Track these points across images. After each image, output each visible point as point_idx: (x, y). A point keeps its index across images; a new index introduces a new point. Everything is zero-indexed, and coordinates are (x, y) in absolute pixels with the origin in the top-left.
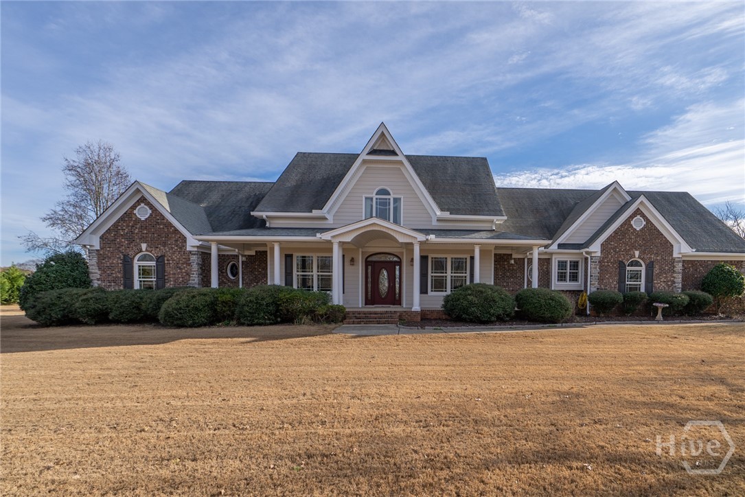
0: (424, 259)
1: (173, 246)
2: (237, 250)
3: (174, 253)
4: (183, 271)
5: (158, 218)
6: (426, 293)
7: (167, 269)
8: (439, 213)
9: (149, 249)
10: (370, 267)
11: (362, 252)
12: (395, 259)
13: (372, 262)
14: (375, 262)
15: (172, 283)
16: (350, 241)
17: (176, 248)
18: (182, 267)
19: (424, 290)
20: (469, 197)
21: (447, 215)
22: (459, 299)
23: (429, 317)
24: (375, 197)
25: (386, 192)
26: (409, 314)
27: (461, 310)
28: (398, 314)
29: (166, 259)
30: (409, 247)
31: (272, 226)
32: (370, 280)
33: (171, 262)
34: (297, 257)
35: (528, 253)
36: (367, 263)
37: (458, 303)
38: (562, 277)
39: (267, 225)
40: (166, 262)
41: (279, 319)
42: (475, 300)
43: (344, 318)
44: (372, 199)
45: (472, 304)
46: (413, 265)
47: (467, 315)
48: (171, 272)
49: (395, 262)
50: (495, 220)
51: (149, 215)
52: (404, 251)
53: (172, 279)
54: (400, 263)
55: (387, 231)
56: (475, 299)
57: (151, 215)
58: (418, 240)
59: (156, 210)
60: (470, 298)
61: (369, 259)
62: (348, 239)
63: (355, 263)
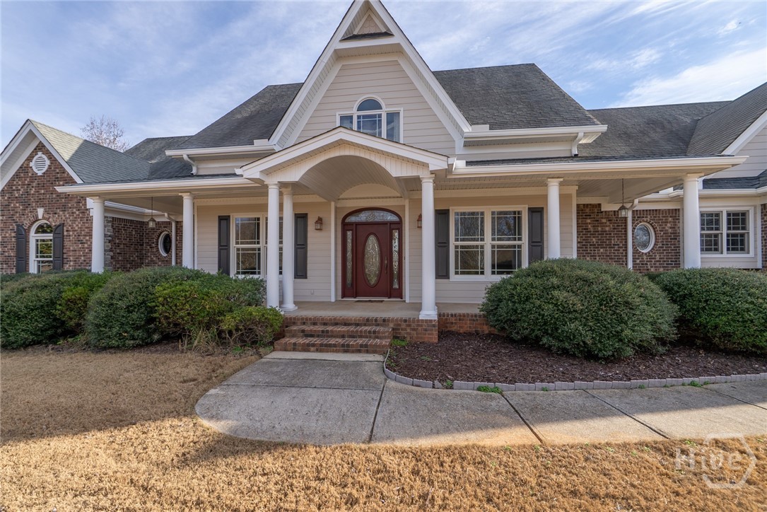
0: (442, 215)
1: (75, 210)
2: (166, 214)
3: (74, 221)
4: (86, 246)
5: (58, 171)
6: (447, 276)
7: (66, 243)
8: (467, 129)
9: (47, 216)
10: (349, 234)
11: (336, 208)
12: (390, 218)
13: (351, 224)
14: (357, 224)
15: (72, 263)
16: (297, 179)
17: (77, 213)
18: (84, 241)
19: (442, 272)
20: (520, 106)
21: (483, 131)
22: (528, 299)
23: (454, 328)
24: (355, 113)
25: (373, 104)
26: (413, 325)
27: (536, 324)
28: (391, 325)
29: (65, 228)
30: (413, 185)
31: (201, 173)
32: (349, 254)
33: (71, 233)
34: (237, 219)
35: (636, 201)
36: (345, 226)
37: (528, 306)
38: (710, 244)
39: (194, 171)
40: (65, 233)
41: (156, 337)
42: (575, 301)
43: (279, 335)
44: (351, 117)
45: (565, 309)
46: (420, 227)
47: (557, 338)
48: (72, 249)
49: (392, 223)
50: (581, 135)
51: (46, 167)
52: (407, 201)
53: (71, 258)
54: (399, 225)
55: (367, 156)
56: (573, 299)
57: (50, 167)
58: (432, 168)
59: (56, 160)
60: (561, 295)
61: (348, 220)
62: (295, 175)
63: (323, 227)
